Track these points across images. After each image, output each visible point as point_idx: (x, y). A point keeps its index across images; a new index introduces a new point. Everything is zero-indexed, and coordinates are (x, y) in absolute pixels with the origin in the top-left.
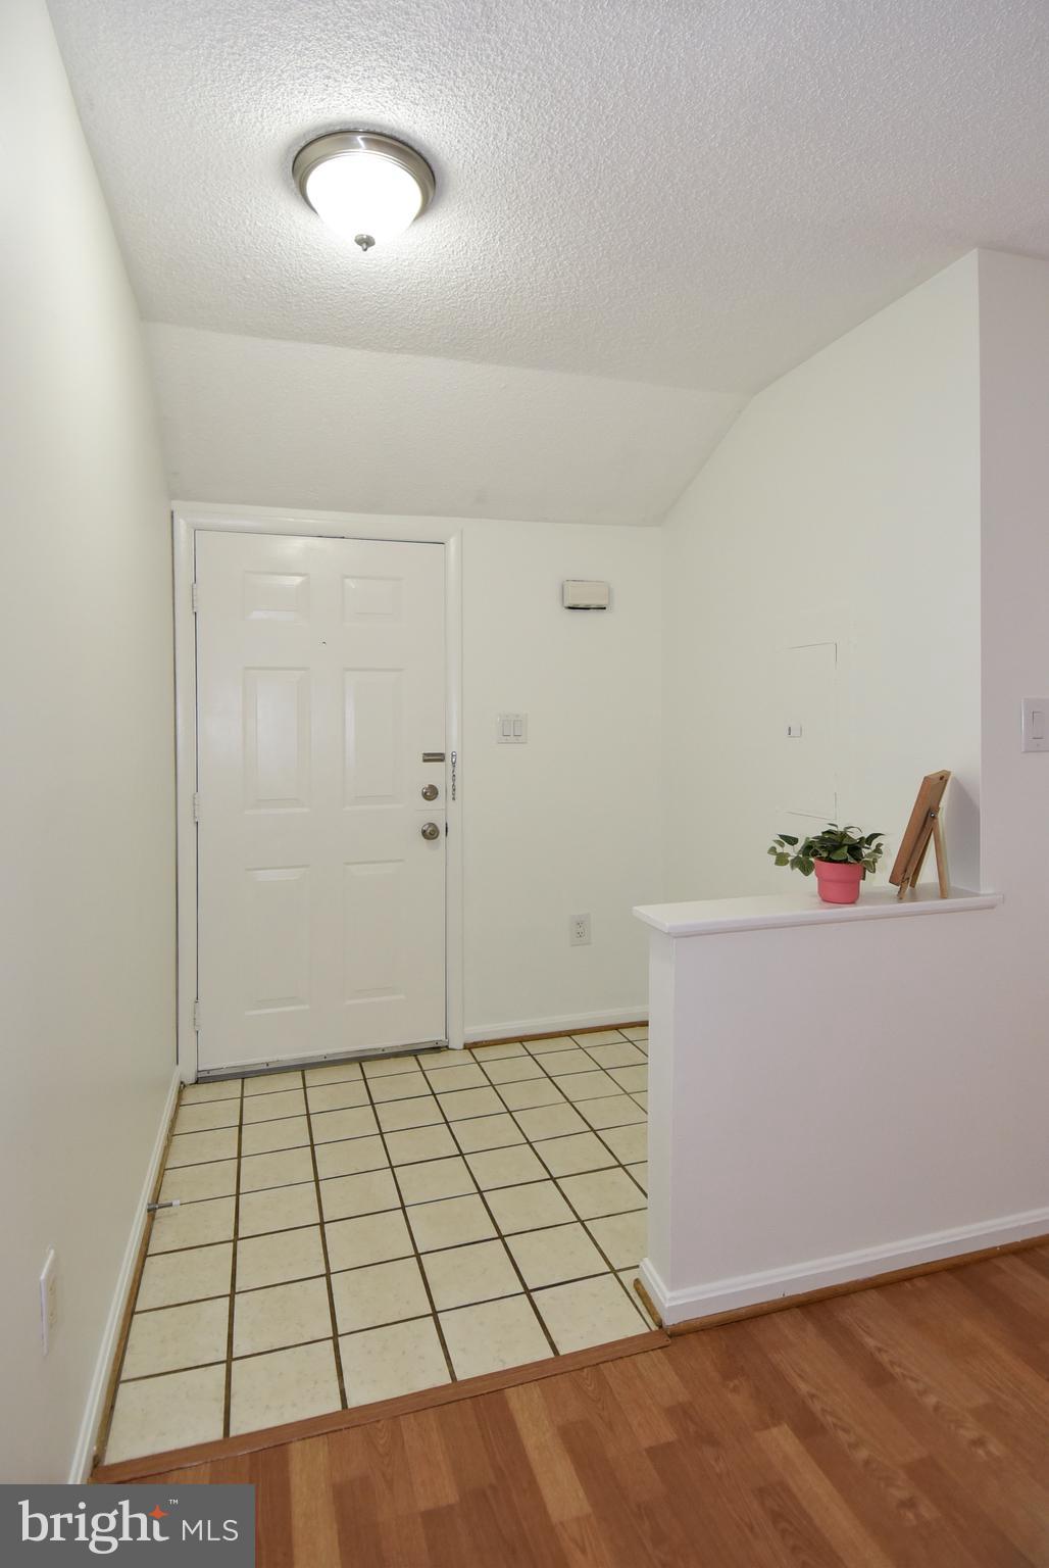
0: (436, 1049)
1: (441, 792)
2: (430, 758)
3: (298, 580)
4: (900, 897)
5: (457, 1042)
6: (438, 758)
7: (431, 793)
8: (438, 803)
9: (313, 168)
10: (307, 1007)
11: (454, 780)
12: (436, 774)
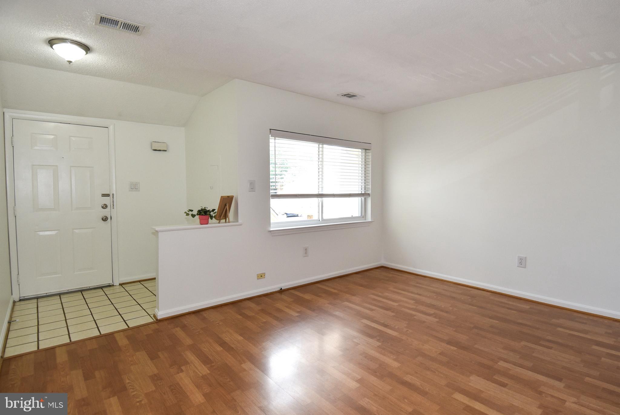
0: (109, 286)
1: (109, 207)
2: (104, 195)
3: (52, 137)
4: (219, 223)
5: (117, 283)
6: (108, 195)
7: (105, 207)
8: (108, 209)
9: (54, 44)
10: (61, 275)
11: (113, 202)
12: (106, 201)
